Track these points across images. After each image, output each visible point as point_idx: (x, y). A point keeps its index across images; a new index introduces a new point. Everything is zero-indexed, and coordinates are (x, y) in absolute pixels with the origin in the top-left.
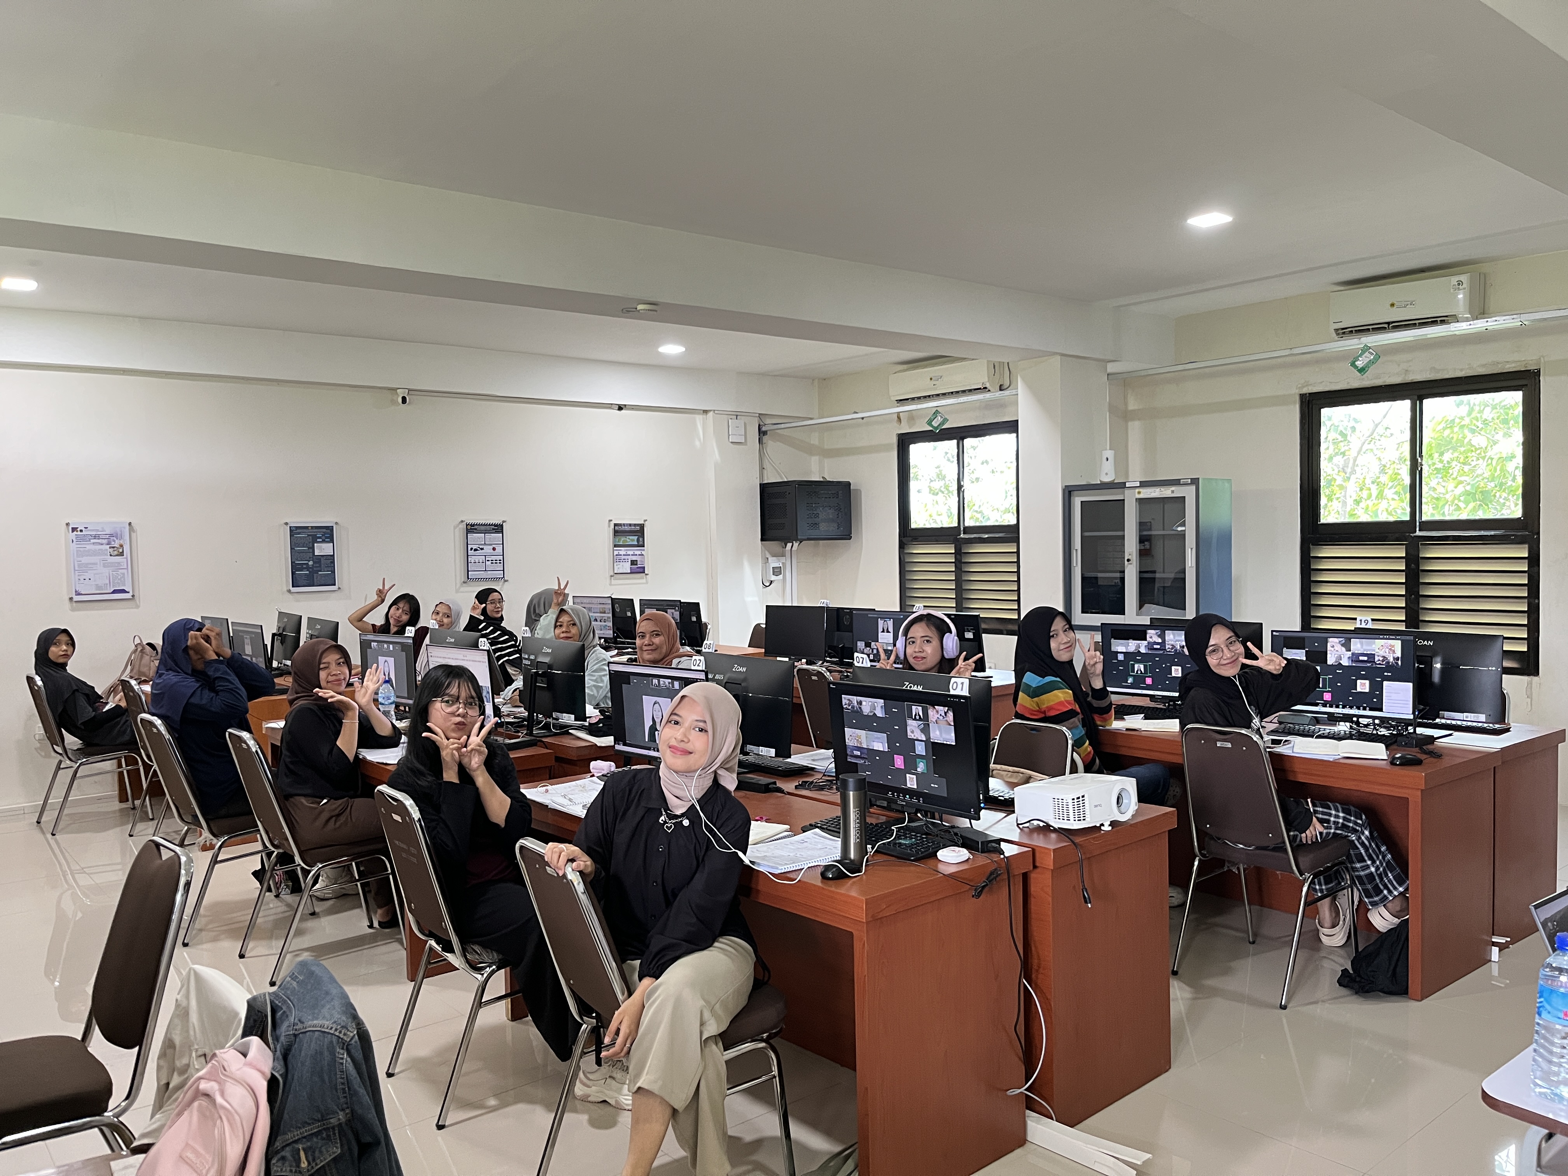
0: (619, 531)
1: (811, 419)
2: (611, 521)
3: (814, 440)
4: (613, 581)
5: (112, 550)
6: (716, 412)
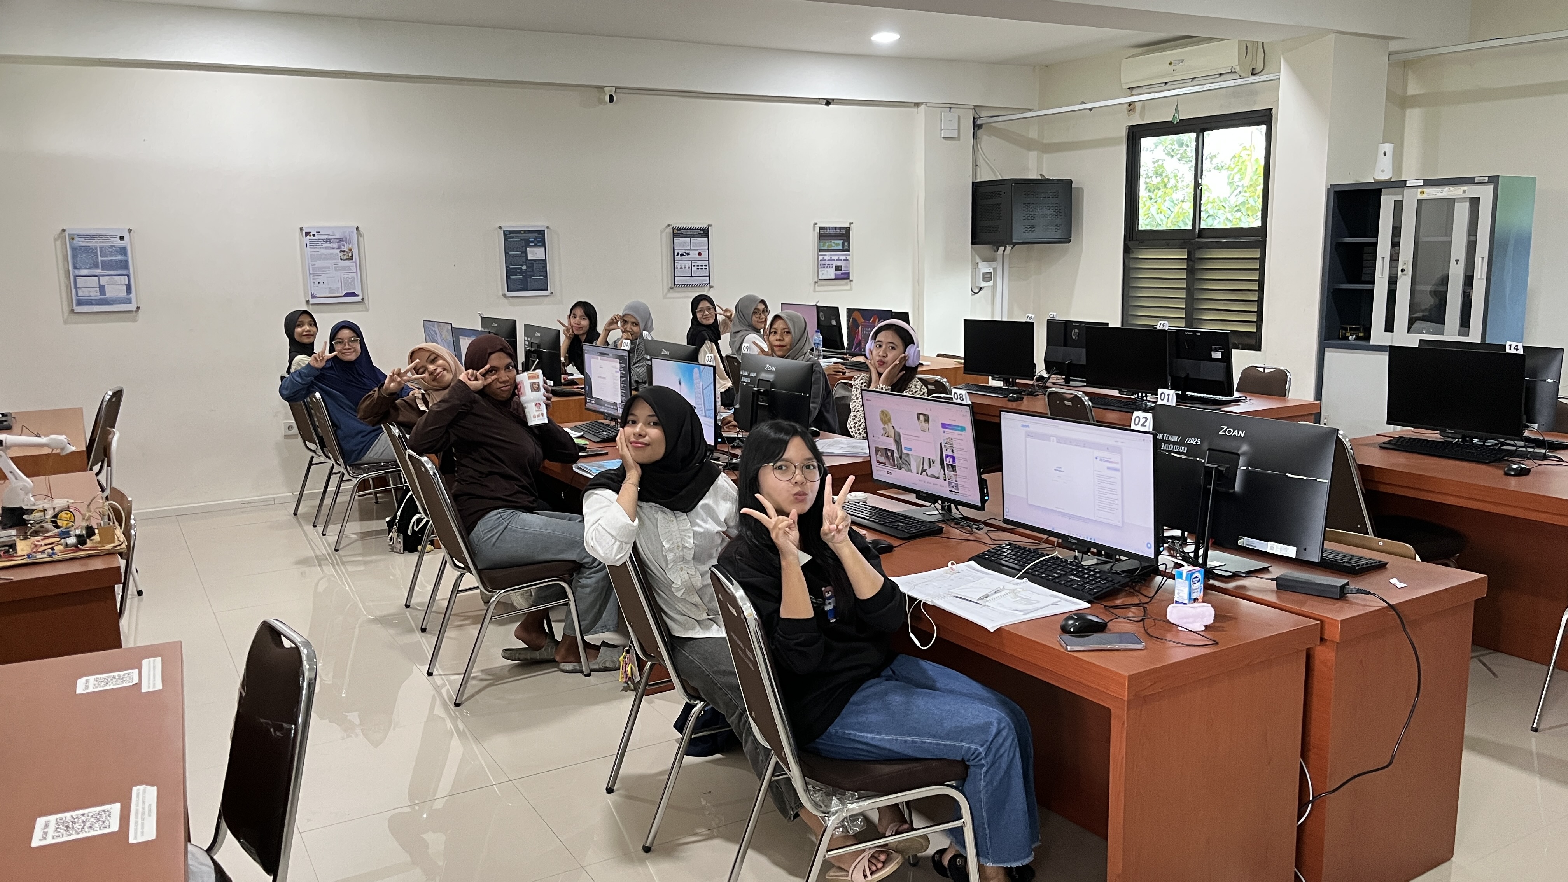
0: (824, 235)
1: (1030, 110)
2: (816, 224)
3: (1033, 134)
4: (817, 287)
5: (342, 254)
6: (928, 105)
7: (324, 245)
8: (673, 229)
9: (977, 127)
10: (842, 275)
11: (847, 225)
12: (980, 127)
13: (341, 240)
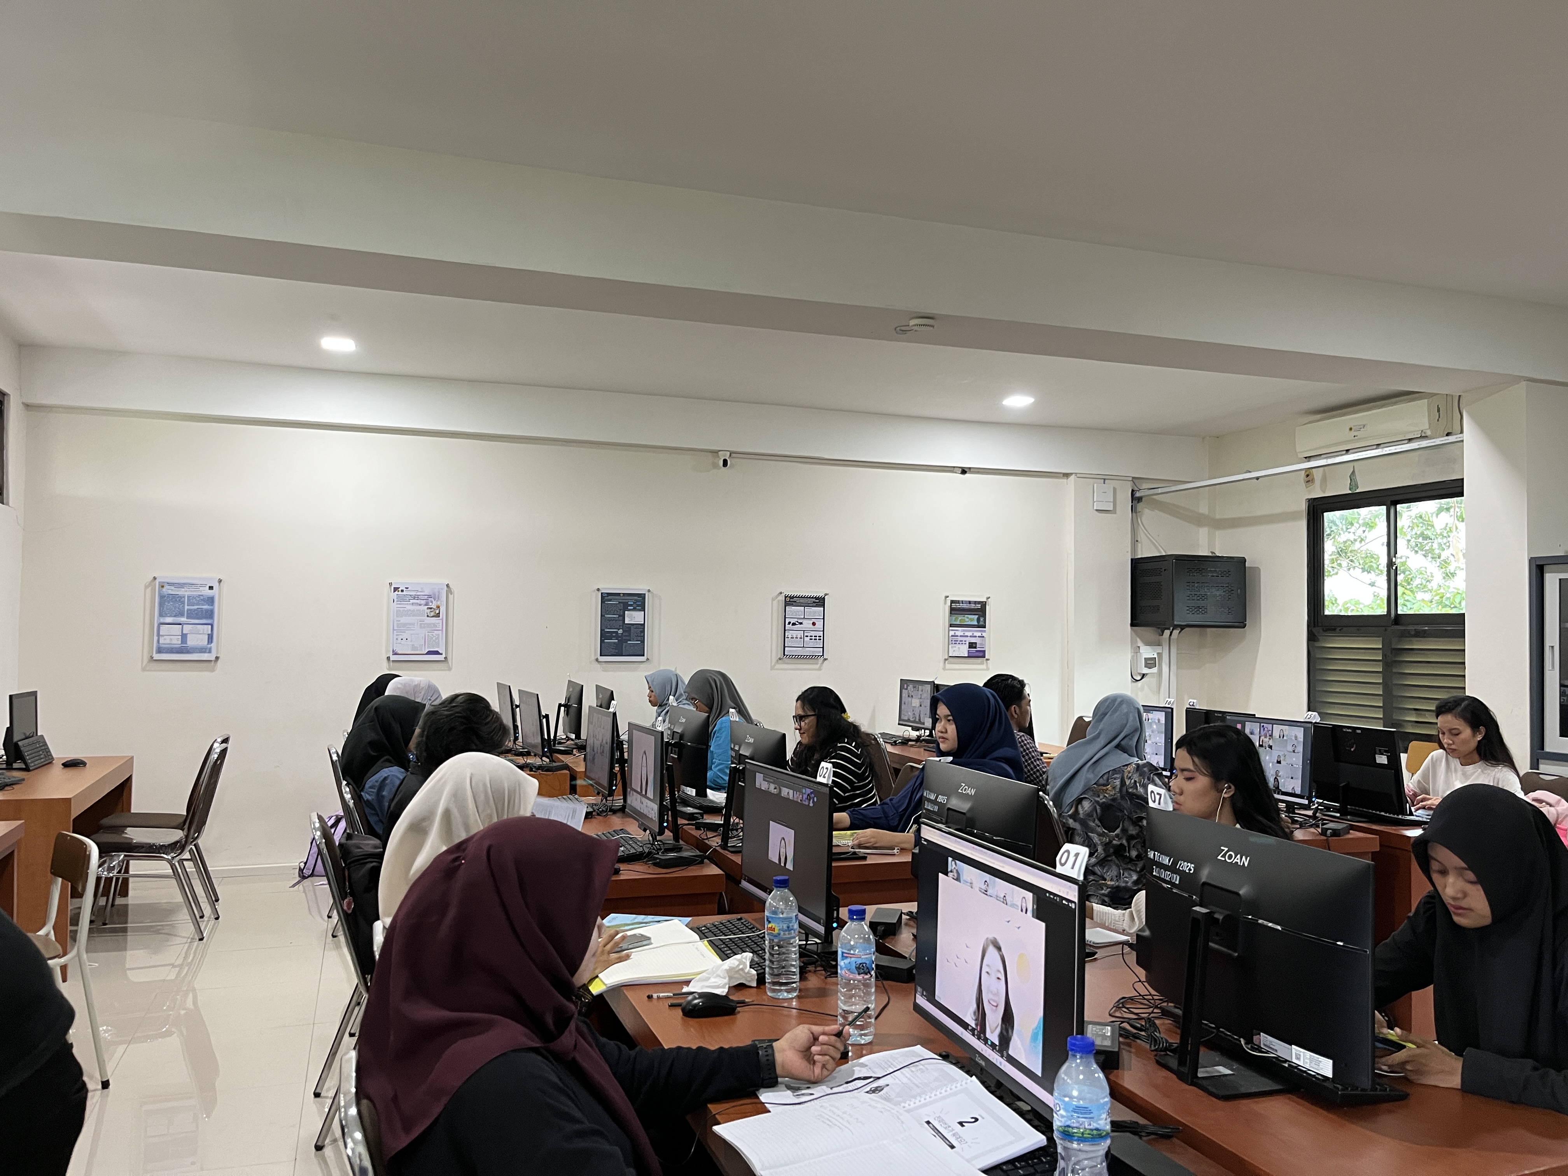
0: (956, 609)
3: (1204, 509)
4: (947, 665)
5: (429, 610)
6: (1078, 475)
7: (412, 601)
8: (786, 597)
9: (1136, 499)
10: (976, 653)
11: (984, 600)
12: (1140, 499)
13: (430, 596)
